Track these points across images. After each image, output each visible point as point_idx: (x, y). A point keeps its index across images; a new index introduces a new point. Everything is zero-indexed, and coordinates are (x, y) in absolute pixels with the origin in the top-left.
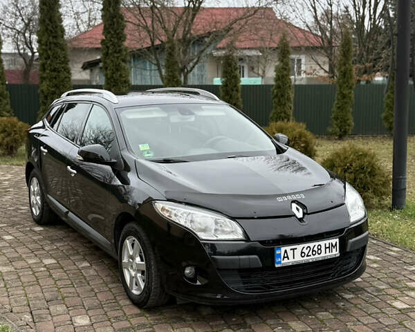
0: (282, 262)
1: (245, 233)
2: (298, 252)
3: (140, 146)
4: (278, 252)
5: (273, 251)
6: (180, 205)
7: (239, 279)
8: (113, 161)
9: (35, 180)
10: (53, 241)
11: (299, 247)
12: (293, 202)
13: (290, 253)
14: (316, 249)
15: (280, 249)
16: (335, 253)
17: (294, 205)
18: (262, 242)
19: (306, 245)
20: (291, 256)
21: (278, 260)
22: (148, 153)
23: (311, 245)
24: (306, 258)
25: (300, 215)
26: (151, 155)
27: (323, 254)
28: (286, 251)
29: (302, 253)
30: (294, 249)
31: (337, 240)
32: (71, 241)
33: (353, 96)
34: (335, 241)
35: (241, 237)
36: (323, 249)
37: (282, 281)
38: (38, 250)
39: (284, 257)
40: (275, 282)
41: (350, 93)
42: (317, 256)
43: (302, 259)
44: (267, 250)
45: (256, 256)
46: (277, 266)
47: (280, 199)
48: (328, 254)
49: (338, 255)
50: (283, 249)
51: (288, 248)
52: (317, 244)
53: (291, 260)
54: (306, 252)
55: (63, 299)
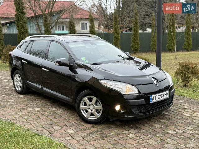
0: (152, 101)
1: (139, 91)
2: (157, 97)
3: (82, 58)
4: (151, 98)
5: (149, 97)
6: (111, 81)
7: (137, 109)
8: (71, 65)
9: (17, 75)
10: (33, 101)
11: (157, 95)
12: (152, 78)
13: (154, 97)
14: (162, 95)
15: (151, 96)
16: (168, 96)
17: (153, 79)
18: (145, 94)
19: (159, 94)
20: (155, 99)
21: (151, 100)
22: (86, 61)
23: (161, 94)
24: (159, 99)
25: (155, 83)
26: (87, 62)
27: (164, 97)
28: (153, 97)
29: (158, 97)
30: (155, 96)
31: (168, 92)
32: (41, 100)
33: (120, 37)
34: (167, 92)
35: (137, 92)
36: (164, 95)
37: (151, 109)
38: (28, 105)
39: (153, 99)
40: (149, 109)
41: (118, 36)
42: (163, 98)
43: (158, 99)
44: (147, 96)
45: (143, 100)
46: (151, 103)
47: (148, 77)
48: (166, 97)
49: (168, 97)
50: (152, 96)
51: (154, 96)
52: (162, 93)
53: (155, 100)
54: (159, 96)
55: (56, 123)
